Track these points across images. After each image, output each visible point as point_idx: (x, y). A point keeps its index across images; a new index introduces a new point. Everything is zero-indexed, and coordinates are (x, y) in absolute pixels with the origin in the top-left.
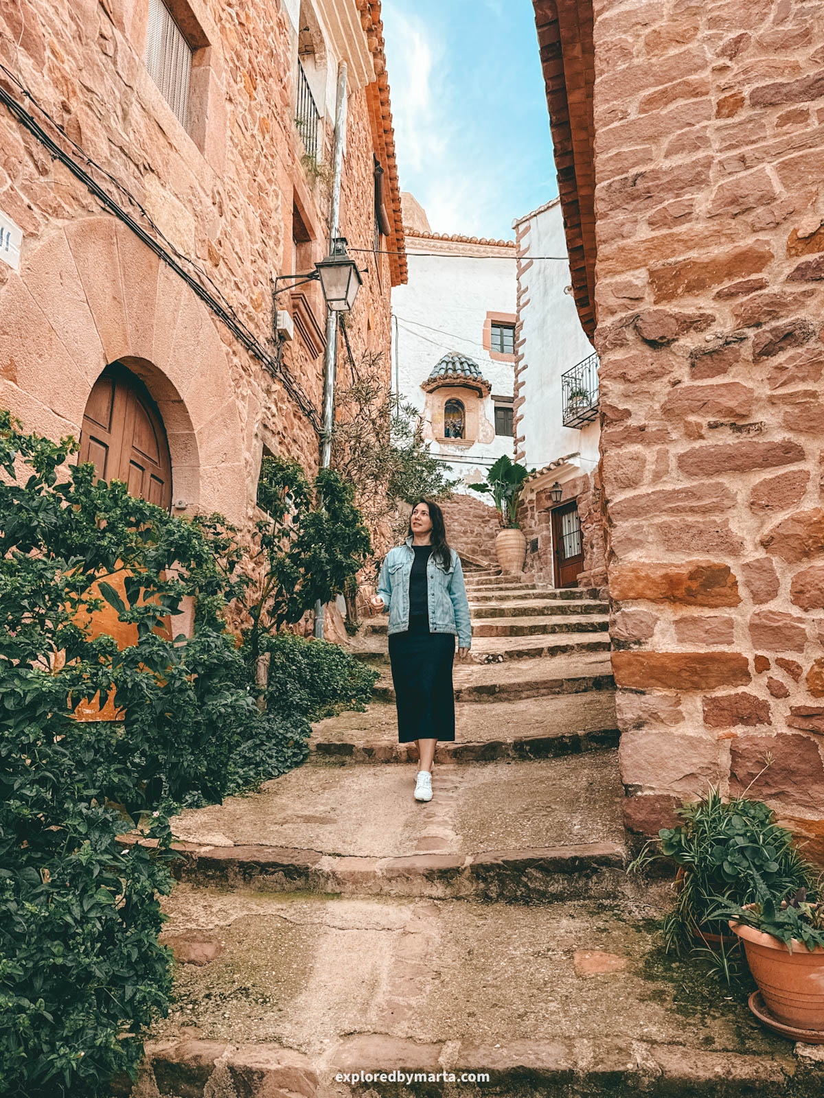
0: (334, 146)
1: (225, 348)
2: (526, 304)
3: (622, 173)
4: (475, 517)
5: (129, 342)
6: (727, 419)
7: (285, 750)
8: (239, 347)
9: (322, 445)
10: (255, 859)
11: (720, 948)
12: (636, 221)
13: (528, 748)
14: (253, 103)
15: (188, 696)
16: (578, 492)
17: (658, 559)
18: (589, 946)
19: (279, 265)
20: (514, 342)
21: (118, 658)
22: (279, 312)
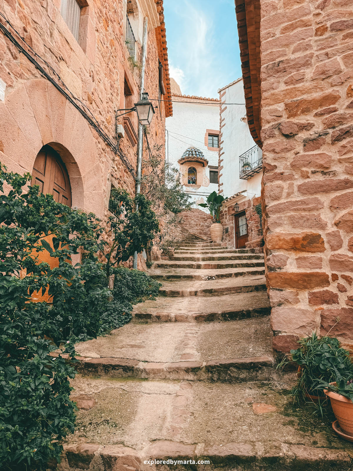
0: (142, 54)
1: (95, 140)
2: (224, 126)
3: (273, 61)
4: (201, 218)
5: (53, 136)
6: (320, 169)
7: (122, 316)
8: (101, 140)
9: (136, 185)
10: (110, 363)
11: (318, 402)
12: (279, 82)
13: (228, 316)
14: (107, 33)
15: (82, 290)
16: (246, 207)
17: (289, 231)
18: (259, 401)
19: (118, 105)
20: (218, 142)
21: (50, 273)
22: (118, 125)
